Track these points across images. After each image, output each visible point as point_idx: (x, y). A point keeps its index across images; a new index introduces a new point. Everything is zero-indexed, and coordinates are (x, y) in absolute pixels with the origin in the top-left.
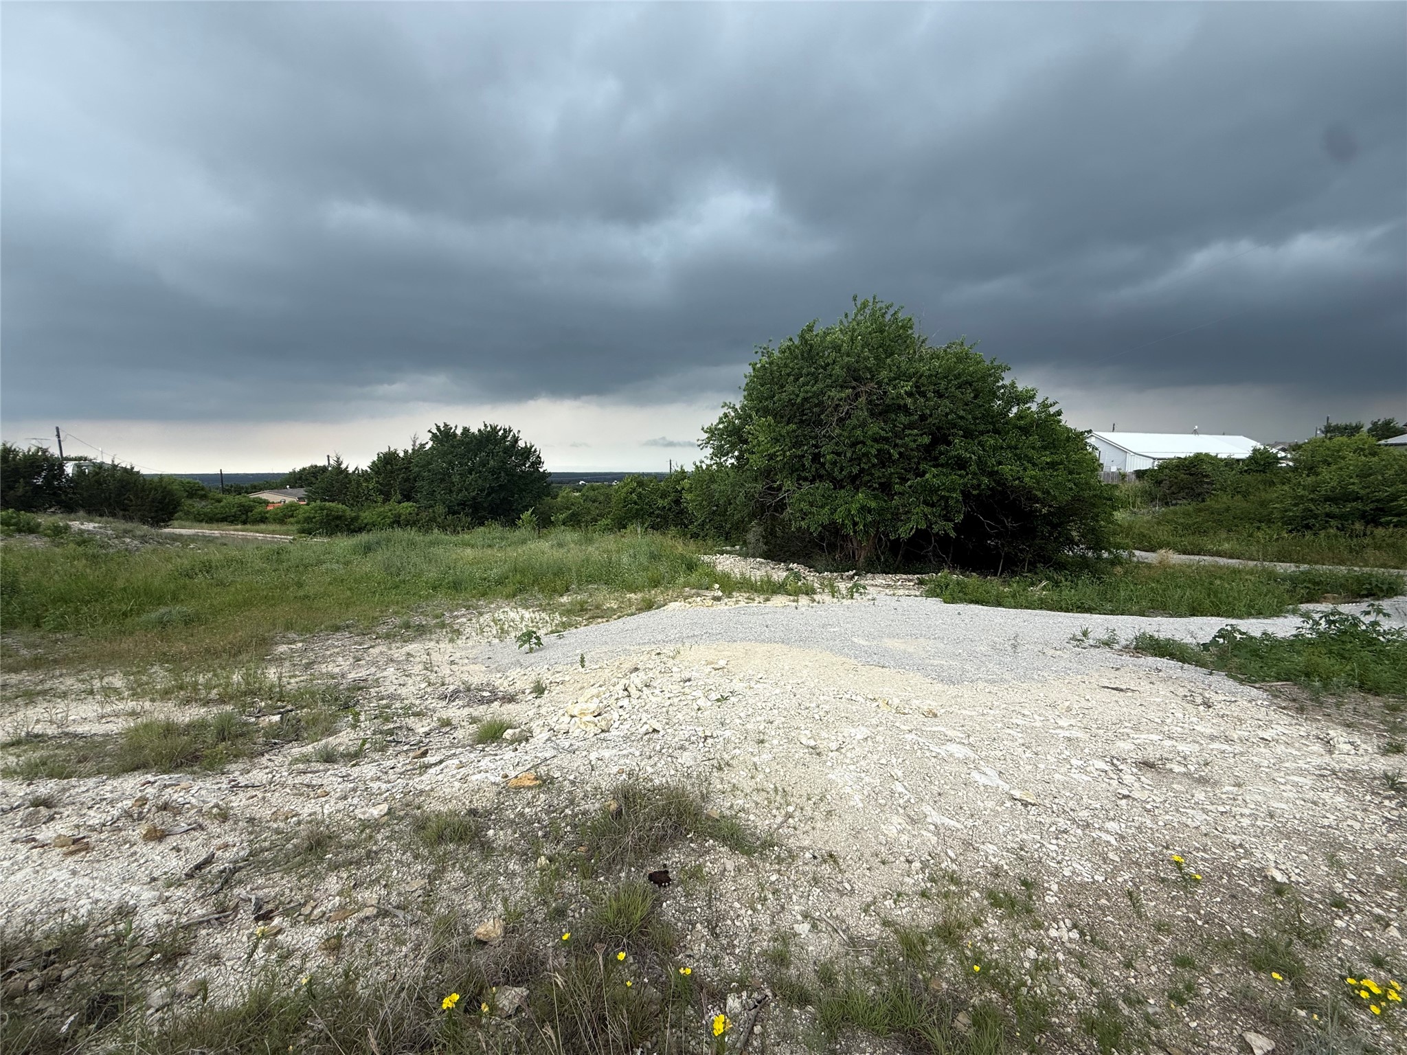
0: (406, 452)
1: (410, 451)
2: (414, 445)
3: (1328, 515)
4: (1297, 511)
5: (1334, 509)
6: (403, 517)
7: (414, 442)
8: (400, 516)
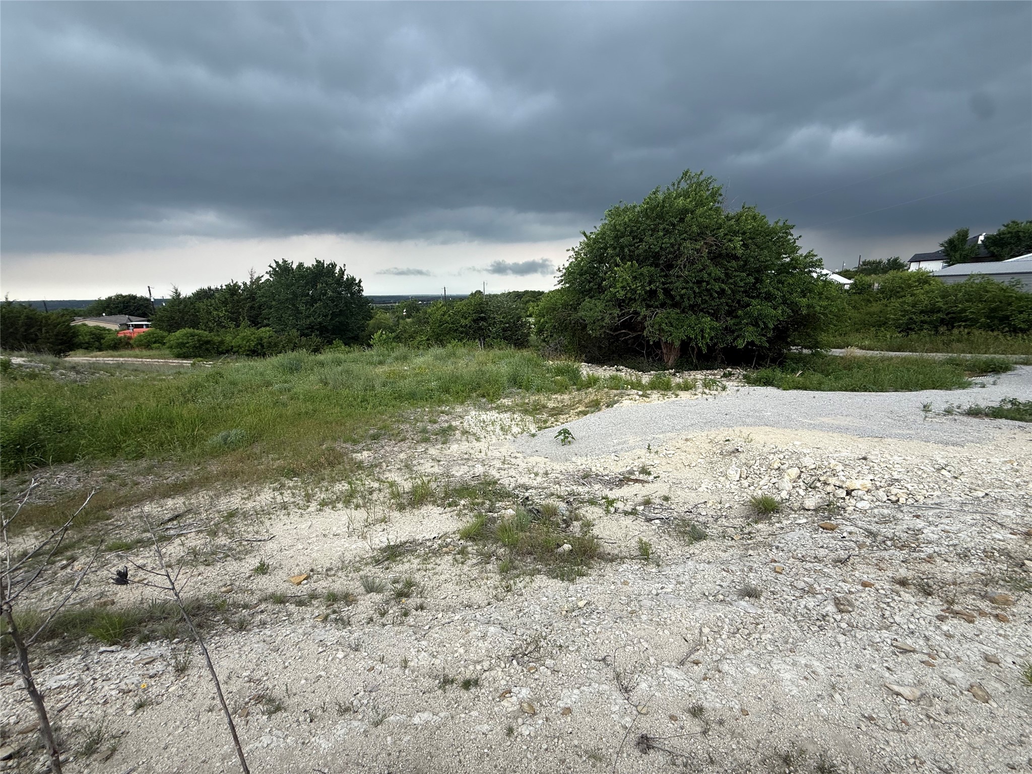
0: (245, 284)
1: (248, 283)
2: (251, 278)
3: (922, 322)
4: (905, 320)
5: (926, 318)
7: (254, 274)
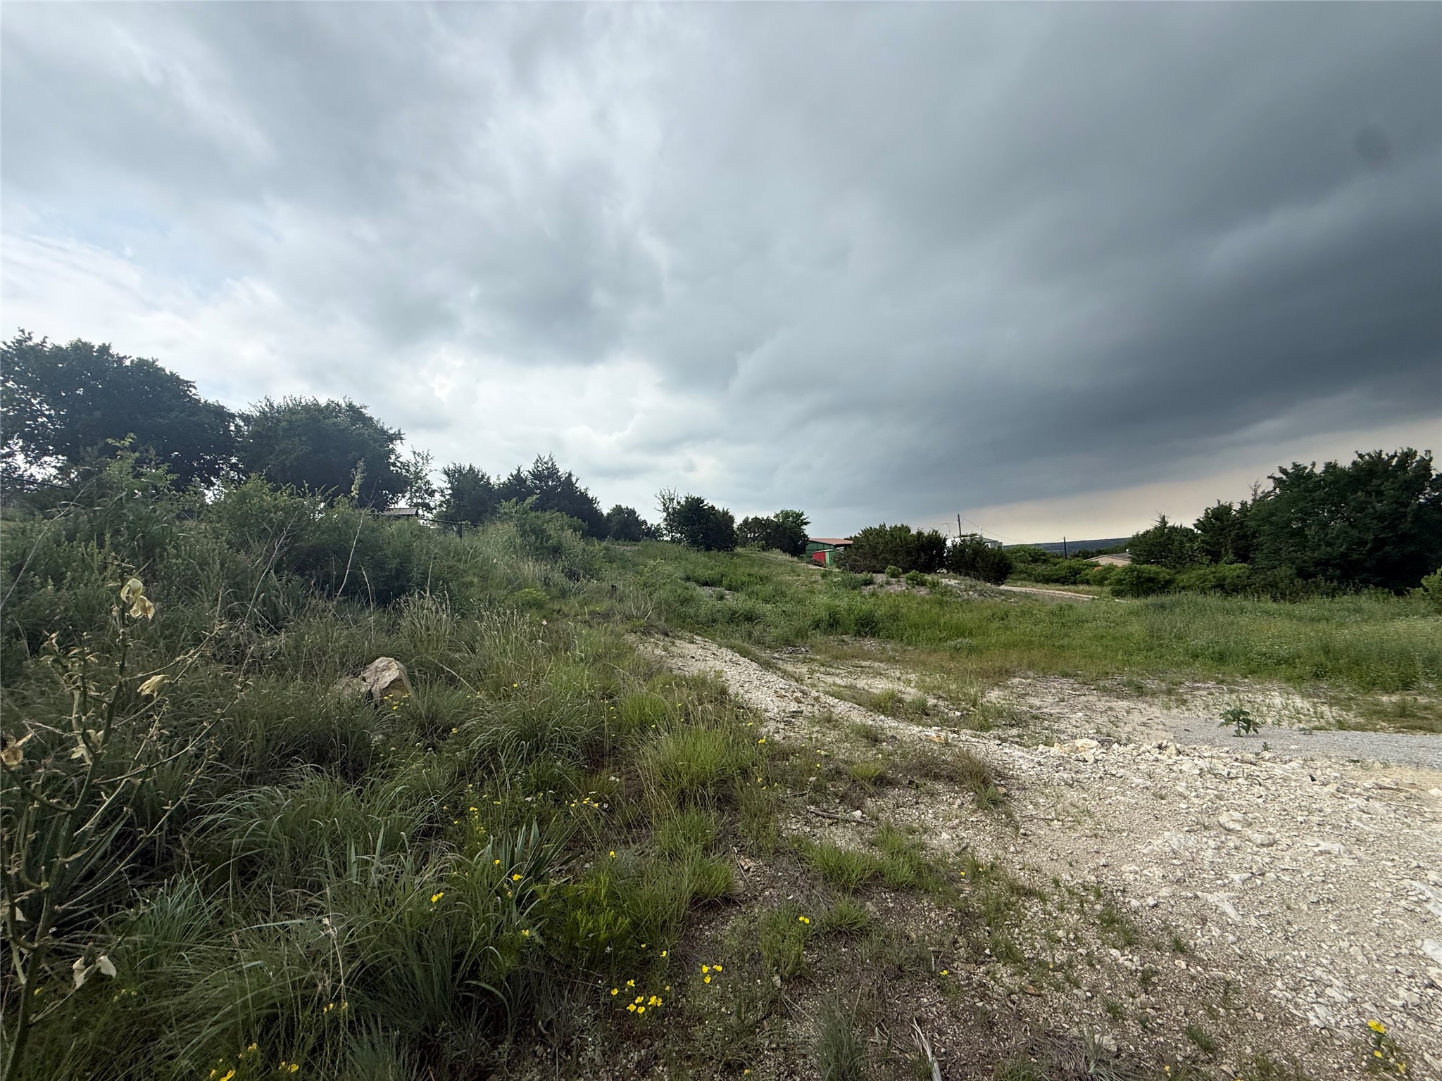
0: (1244, 504)
1: (1250, 502)
2: (1255, 494)
6: (1228, 581)
7: (1255, 491)
8: (1225, 579)
